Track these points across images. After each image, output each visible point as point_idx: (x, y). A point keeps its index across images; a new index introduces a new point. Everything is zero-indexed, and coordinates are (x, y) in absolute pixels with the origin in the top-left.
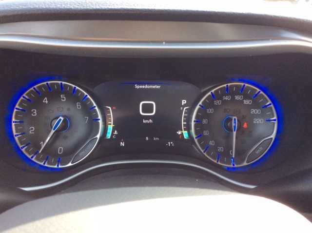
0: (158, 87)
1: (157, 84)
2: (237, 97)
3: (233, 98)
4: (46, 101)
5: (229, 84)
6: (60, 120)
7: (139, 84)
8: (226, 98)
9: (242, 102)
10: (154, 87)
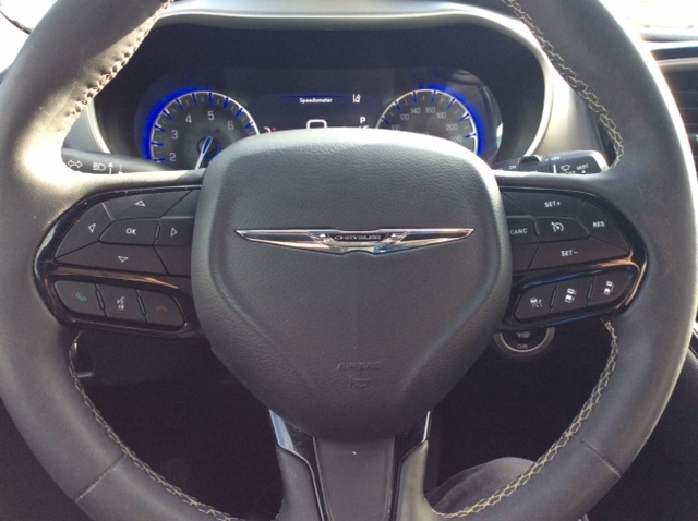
0: (329, 101)
1: (328, 97)
2: (428, 110)
3: (423, 111)
4: (189, 119)
5: (416, 92)
6: (209, 140)
7: (305, 97)
8: (415, 111)
9: (435, 115)
10: (324, 101)
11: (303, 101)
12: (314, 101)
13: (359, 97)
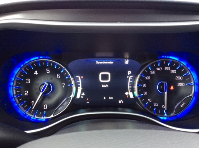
11: (98, 63)
12: (104, 63)
13: (128, 61)
